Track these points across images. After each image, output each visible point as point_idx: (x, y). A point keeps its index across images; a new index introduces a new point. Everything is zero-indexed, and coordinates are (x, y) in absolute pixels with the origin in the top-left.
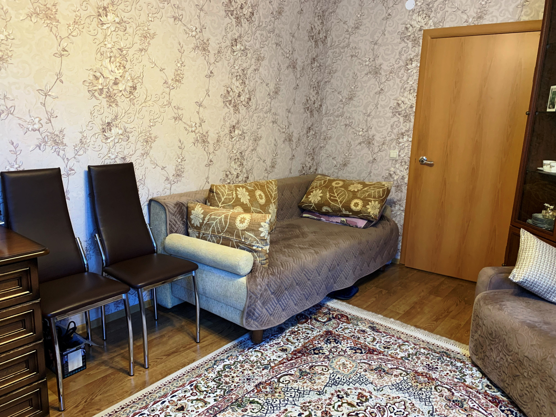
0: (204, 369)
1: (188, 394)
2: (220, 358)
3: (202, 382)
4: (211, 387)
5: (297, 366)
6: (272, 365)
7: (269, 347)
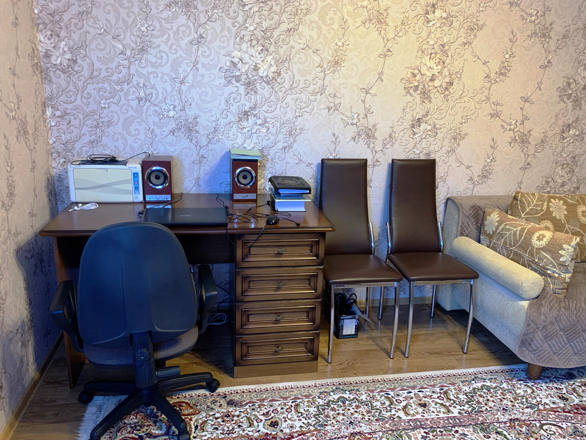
0: (461, 380)
1: (435, 396)
2: (482, 376)
3: (453, 390)
4: (460, 399)
5: (573, 422)
6: (541, 407)
7: (545, 388)
